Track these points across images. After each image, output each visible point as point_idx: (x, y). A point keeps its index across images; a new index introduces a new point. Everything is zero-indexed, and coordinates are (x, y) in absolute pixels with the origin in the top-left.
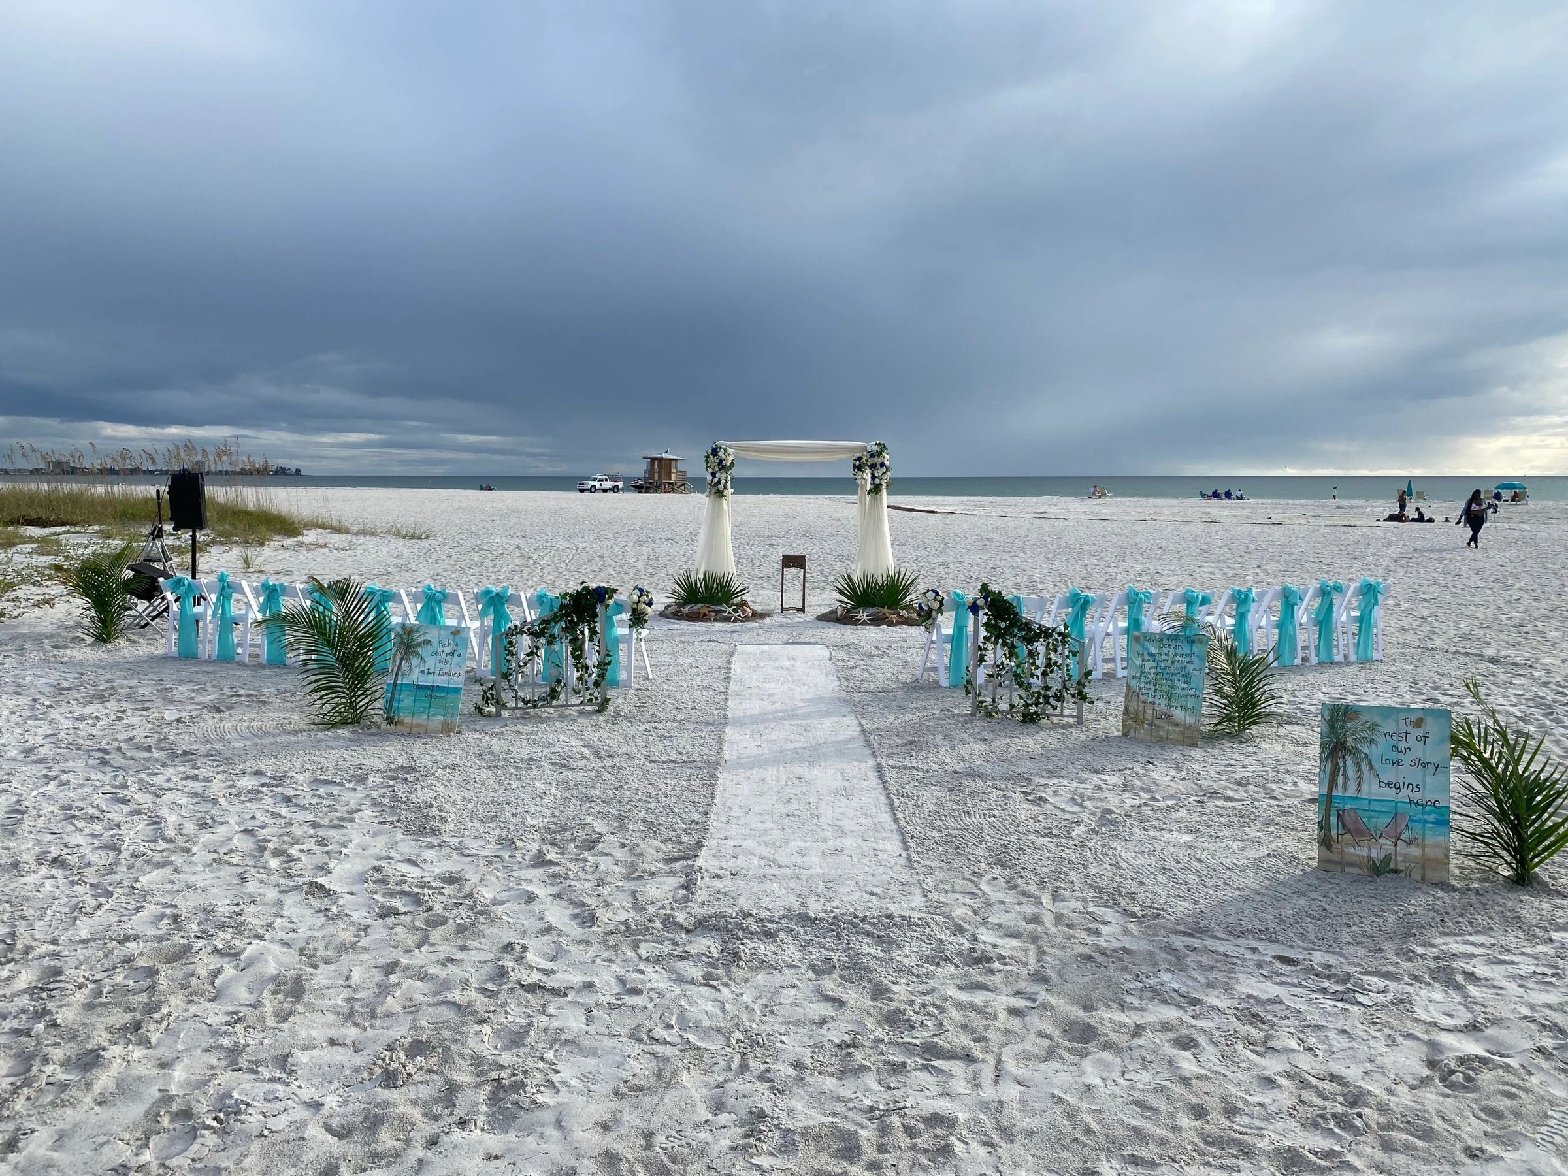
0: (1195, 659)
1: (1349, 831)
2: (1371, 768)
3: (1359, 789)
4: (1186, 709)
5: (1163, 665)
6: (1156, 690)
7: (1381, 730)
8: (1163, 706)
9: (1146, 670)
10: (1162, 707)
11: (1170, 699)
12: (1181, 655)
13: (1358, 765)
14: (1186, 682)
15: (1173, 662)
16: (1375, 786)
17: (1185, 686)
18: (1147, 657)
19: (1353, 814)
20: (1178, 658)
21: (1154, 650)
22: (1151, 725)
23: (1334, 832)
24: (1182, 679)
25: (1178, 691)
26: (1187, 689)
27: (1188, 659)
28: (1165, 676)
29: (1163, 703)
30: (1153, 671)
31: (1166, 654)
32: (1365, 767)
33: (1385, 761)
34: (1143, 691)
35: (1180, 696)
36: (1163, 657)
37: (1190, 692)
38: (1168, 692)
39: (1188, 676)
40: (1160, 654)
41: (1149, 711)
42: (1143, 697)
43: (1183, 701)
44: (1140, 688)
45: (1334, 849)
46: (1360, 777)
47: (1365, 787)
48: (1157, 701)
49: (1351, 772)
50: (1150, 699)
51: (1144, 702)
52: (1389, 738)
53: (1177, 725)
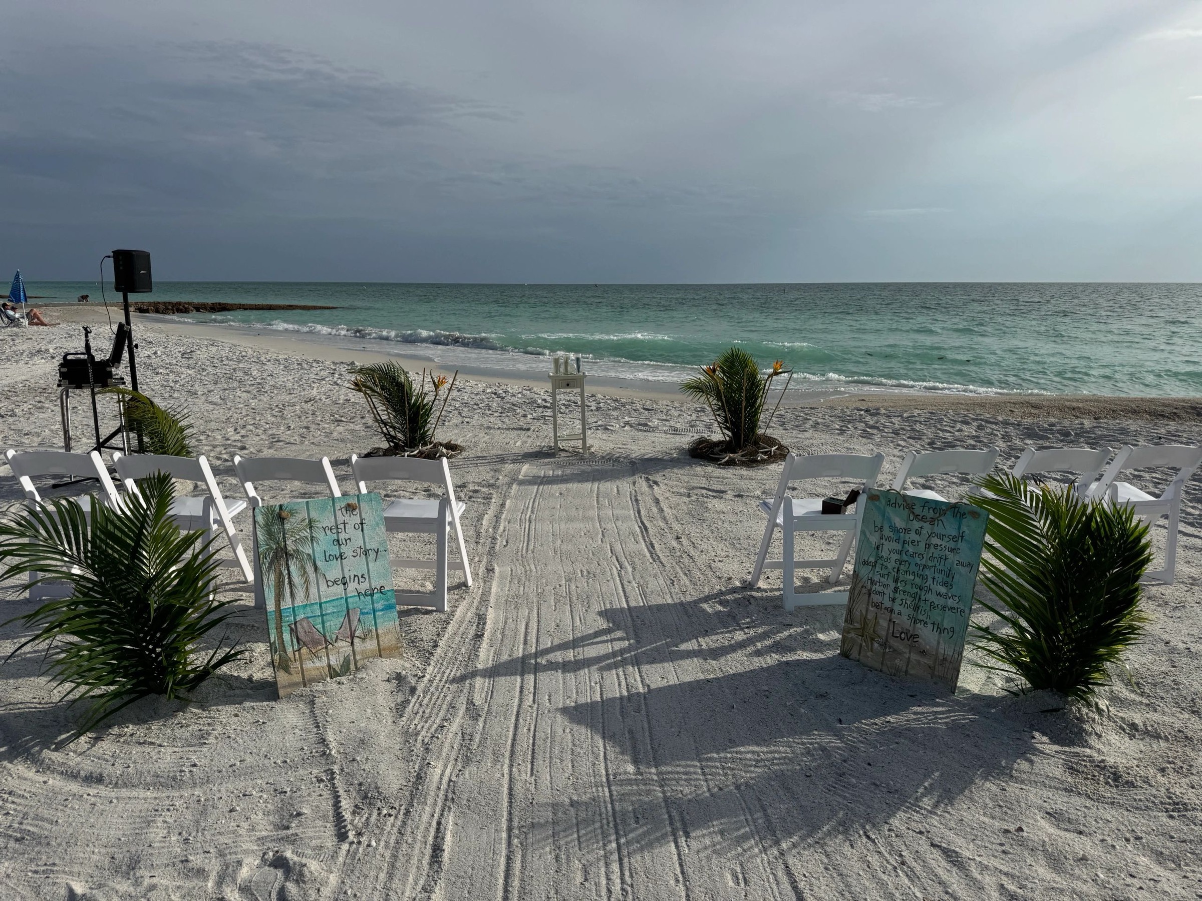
0: (962, 545)
1: (305, 644)
2: (316, 568)
3: (307, 596)
4: (940, 630)
5: (911, 549)
6: (896, 590)
7: (320, 525)
8: (905, 618)
9: (885, 554)
10: (904, 620)
11: (916, 608)
12: (941, 537)
13: (303, 568)
14: (945, 584)
15: (928, 546)
16: (323, 587)
17: (943, 590)
18: (887, 532)
19: (305, 625)
20: (935, 541)
21: (899, 523)
22: (884, 645)
23: (289, 650)
24: (940, 577)
25: (931, 597)
26: (946, 596)
27: (952, 545)
28: (913, 568)
29: (906, 612)
30: (895, 557)
31: (918, 532)
32: (310, 569)
33: (328, 558)
34: (877, 588)
35: (933, 606)
36: (913, 536)
37: (950, 603)
38: (915, 596)
39: (949, 574)
40: (907, 530)
41: (883, 623)
42: (876, 598)
43: (936, 615)
44: (873, 582)
45: (292, 670)
46: (307, 581)
47: (313, 590)
48: (897, 608)
49: (297, 579)
50: (887, 603)
51: (877, 606)
52: (328, 532)
53: (923, 653)
